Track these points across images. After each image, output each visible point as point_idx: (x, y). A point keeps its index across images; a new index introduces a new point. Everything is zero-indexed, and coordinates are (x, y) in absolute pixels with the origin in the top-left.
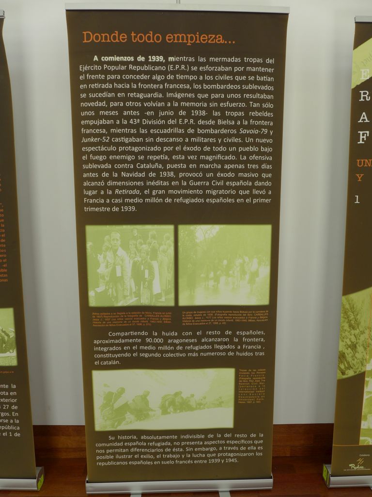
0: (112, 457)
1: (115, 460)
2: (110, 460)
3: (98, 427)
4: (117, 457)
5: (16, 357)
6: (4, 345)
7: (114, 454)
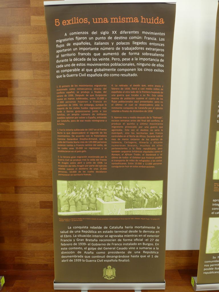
0: (213, 269)
1: (214, 271)
2: (211, 271)
3: (208, 251)
4: (216, 269)
5: (162, 210)
6: (156, 203)
7: (214, 267)
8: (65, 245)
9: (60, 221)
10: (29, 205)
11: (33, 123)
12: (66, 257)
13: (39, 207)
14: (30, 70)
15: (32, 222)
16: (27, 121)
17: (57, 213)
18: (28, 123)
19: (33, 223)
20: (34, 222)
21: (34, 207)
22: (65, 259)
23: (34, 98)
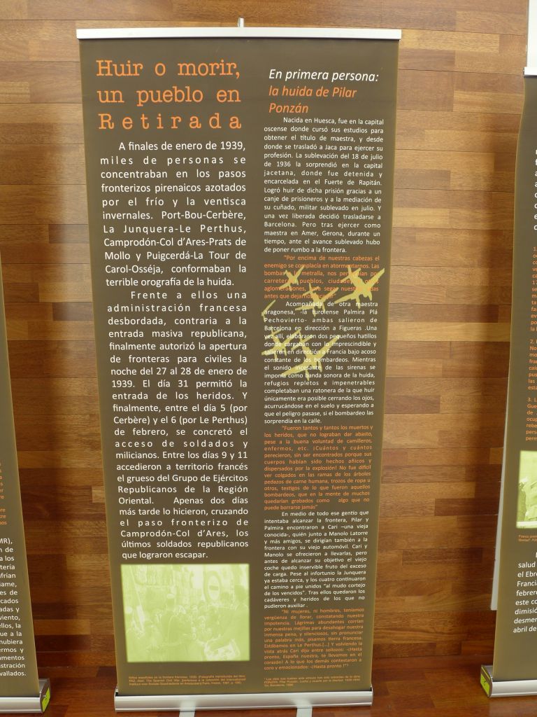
8: (525, 593)
9: (520, 540)
10: (412, 509)
11: (440, 324)
12: (524, 621)
13: (433, 512)
14: (445, 208)
15: (413, 547)
16: (428, 320)
17: (515, 524)
18: (430, 324)
19: (414, 550)
20: (416, 547)
21: (422, 512)
22: (521, 626)
23: (447, 269)
